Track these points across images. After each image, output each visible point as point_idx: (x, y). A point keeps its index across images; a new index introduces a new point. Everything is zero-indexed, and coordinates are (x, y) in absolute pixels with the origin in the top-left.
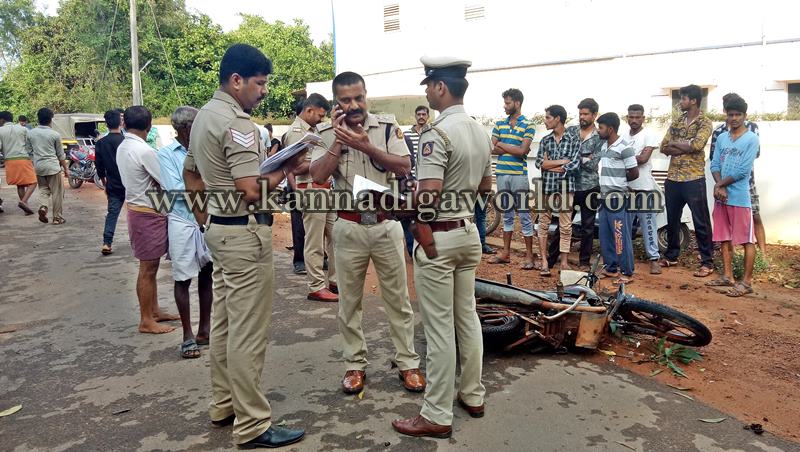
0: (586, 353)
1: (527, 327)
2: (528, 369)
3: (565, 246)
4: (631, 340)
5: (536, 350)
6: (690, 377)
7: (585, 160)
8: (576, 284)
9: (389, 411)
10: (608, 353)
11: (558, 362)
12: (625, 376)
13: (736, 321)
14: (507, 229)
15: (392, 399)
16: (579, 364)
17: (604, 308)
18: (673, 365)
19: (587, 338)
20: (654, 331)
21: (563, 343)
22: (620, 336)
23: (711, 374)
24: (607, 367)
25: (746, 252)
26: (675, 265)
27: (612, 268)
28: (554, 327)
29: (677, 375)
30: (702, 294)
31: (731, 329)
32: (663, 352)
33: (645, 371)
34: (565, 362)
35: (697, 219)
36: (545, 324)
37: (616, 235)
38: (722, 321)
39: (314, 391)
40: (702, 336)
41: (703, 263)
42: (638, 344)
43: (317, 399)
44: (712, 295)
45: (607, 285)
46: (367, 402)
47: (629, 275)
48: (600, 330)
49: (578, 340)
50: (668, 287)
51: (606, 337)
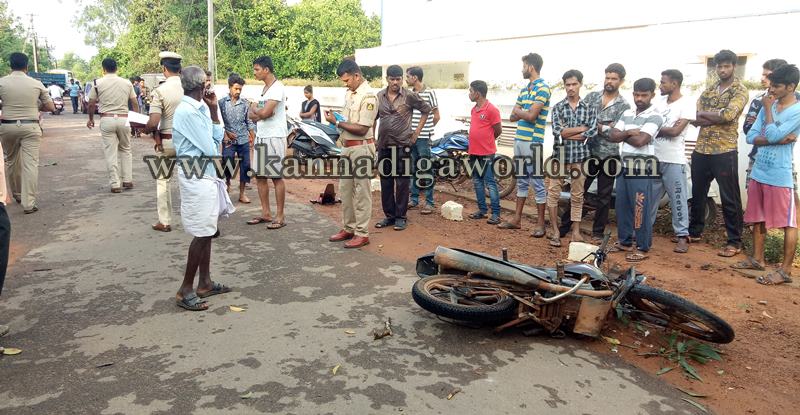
0: (584, 340)
1: (520, 309)
2: (518, 353)
3: (576, 215)
4: (639, 327)
5: (530, 332)
6: (707, 381)
7: (605, 128)
8: (582, 262)
9: (359, 392)
10: (611, 340)
11: (552, 348)
12: (627, 373)
13: (765, 313)
14: (520, 194)
15: (366, 376)
16: (576, 353)
17: (608, 292)
18: (685, 364)
19: (587, 324)
20: (665, 322)
21: (561, 327)
22: (626, 321)
23: (730, 379)
24: (608, 360)
25: (785, 236)
26: (697, 242)
27: (627, 242)
28: (551, 309)
29: (690, 377)
30: (727, 278)
31: (761, 325)
32: (675, 346)
33: (651, 367)
34: (561, 349)
35: (725, 195)
36: (541, 306)
37: (637, 208)
38: (748, 311)
39: (290, 360)
40: (722, 333)
41: (730, 242)
42: (647, 333)
43: (290, 370)
44: (736, 280)
45: (618, 260)
46: (339, 378)
47: (645, 251)
48: (602, 318)
49: (577, 327)
50: (688, 267)
51: (611, 322)
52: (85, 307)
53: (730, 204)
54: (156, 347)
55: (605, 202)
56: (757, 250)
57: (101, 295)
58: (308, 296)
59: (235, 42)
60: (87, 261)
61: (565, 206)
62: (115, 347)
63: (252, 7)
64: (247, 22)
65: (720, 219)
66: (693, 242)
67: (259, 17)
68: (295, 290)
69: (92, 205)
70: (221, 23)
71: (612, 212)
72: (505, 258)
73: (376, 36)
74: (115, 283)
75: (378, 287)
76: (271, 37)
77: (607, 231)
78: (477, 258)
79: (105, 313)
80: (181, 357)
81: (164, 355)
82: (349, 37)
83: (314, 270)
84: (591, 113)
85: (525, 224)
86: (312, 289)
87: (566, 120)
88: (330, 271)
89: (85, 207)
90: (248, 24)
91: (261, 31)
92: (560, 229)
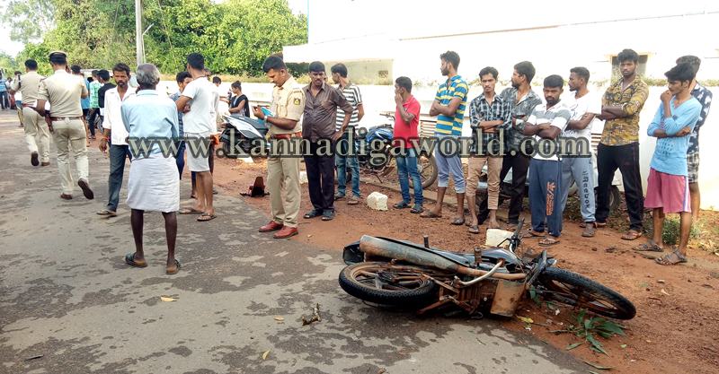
0: (500, 320)
1: (441, 292)
2: (439, 334)
3: (493, 203)
4: (551, 307)
5: (450, 314)
6: (611, 355)
7: (518, 121)
8: (498, 247)
10: (525, 319)
11: (470, 328)
12: (539, 349)
13: (663, 291)
14: (441, 184)
15: (295, 361)
16: (493, 332)
17: (522, 275)
18: (591, 339)
19: (503, 305)
20: (573, 301)
21: (479, 309)
22: (539, 301)
23: (633, 352)
24: (523, 338)
25: (681, 220)
27: (539, 228)
28: (470, 292)
29: (596, 352)
30: (629, 259)
31: (659, 302)
32: (583, 323)
33: (562, 343)
34: (479, 329)
35: (628, 183)
36: (460, 289)
37: (549, 197)
38: (648, 290)
39: (221, 347)
40: (625, 310)
41: (632, 227)
42: (558, 312)
43: (221, 356)
44: (639, 261)
45: (532, 245)
46: (269, 363)
47: (555, 236)
48: (516, 298)
49: (494, 307)
50: (594, 250)
51: (524, 303)
52: (14, 301)
53: (632, 192)
54: (86, 339)
55: (519, 191)
56: (656, 233)
57: (30, 289)
58: (238, 285)
59: (164, 38)
60: (16, 256)
61: (482, 196)
62: (44, 339)
63: (179, 4)
64: (175, 19)
65: (624, 205)
66: (599, 226)
67: (187, 14)
68: (225, 280)
69: (20, 201)
70: (149, 20)
71: (526, 200)
72: (427, 245)
73: (303, 33)
74: (45, 277)
75: (306, 275)
76: (200, 34)
77: (521, 218)
78: (399, 245)
79: (35, 307)
80: (111, 347)
81: (95, 346)
82: (276, 35)
83: (242, 260)
84: (505, 108)
85: (445, 212)
86: (243, 278)
87: (483, 114)
88: (260, 261)
89: (12, 201)
90: (176, 21)
91: (190, 28)
92: (478, 217)
